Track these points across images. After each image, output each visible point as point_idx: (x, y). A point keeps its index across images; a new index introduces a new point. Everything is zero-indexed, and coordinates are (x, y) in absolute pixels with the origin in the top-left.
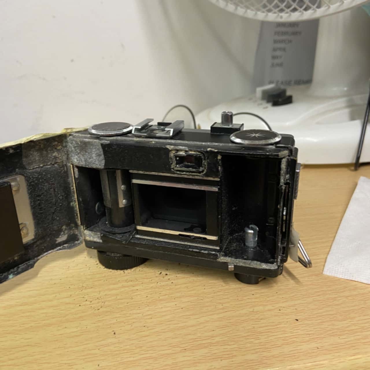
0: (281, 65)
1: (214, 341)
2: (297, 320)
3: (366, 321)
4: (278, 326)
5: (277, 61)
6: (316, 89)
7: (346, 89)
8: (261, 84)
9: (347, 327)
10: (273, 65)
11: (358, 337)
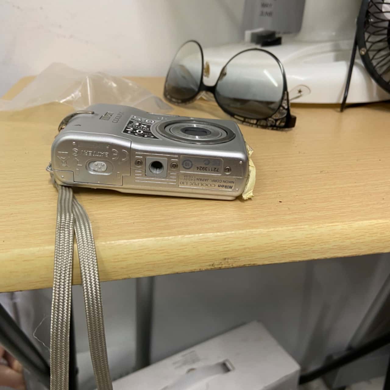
0: (270, 14)
1: (204, 213)
2: (280, 202)
3: (344, 203)
4: (263, 205)
5: (266, 10)
6: (304, 34)
7: (334, 34)
8: (250, 28)
9: (327, 206)
10: (262, 14)
11: (336, 213)
